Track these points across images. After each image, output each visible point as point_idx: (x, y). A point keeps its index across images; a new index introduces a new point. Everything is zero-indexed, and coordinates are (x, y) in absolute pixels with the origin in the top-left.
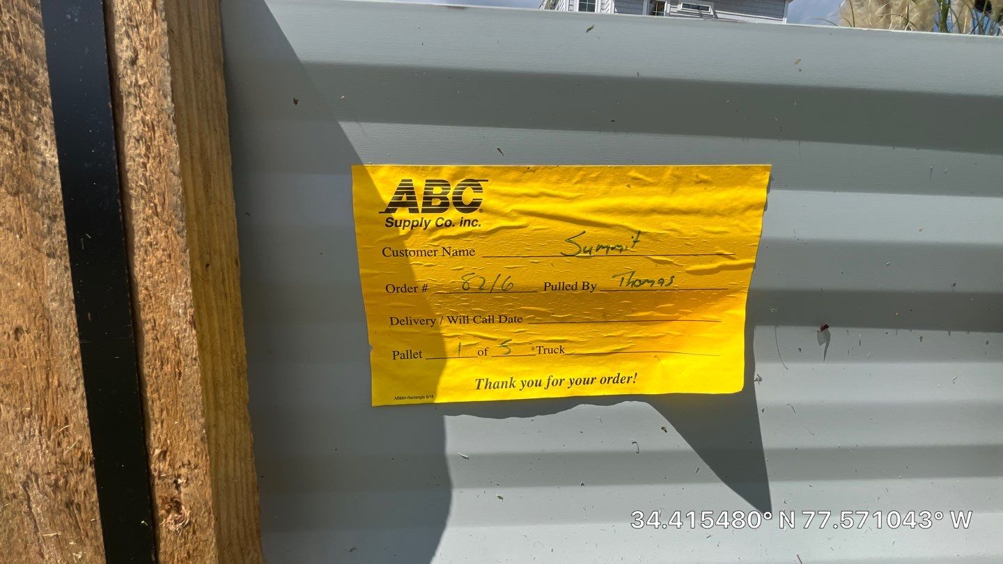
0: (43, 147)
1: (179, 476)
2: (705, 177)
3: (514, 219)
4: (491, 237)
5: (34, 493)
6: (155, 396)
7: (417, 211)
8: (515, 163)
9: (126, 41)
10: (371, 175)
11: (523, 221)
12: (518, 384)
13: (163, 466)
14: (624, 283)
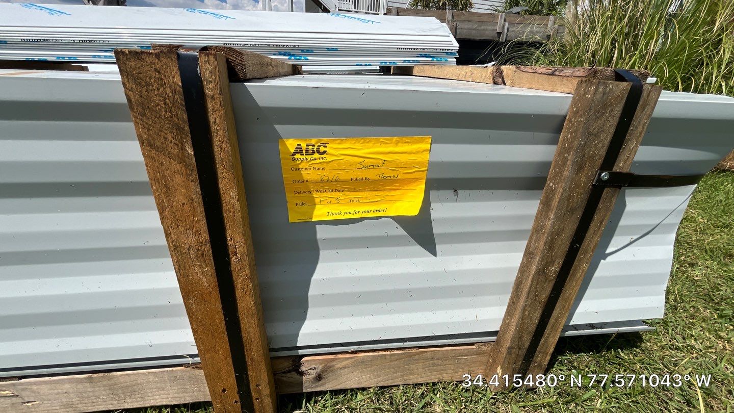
0: (188, 149)
1: (236, 245)
2: (408, 141)
3: (339, 157)
4: (331, 163)
5: (191, 251)
6: (227, 222)
7: (303, 155)
8: (338, 137)
9: (212, 116)
10: (286, 143)
11: (342, 157)
12: (343, 213)
13: (232, 242)
14: (380, 178)
